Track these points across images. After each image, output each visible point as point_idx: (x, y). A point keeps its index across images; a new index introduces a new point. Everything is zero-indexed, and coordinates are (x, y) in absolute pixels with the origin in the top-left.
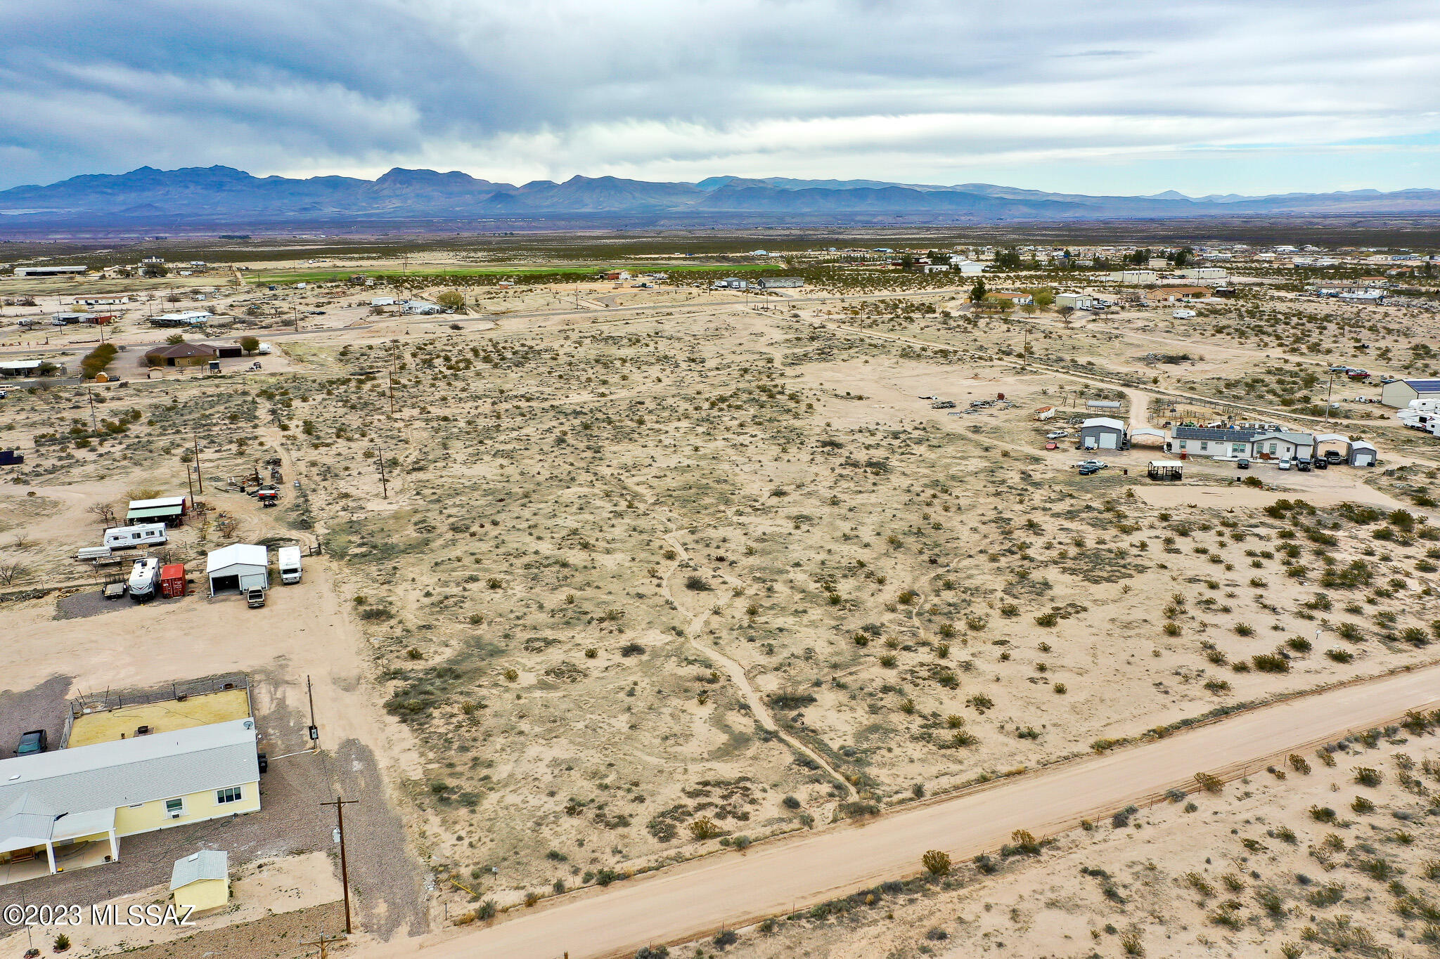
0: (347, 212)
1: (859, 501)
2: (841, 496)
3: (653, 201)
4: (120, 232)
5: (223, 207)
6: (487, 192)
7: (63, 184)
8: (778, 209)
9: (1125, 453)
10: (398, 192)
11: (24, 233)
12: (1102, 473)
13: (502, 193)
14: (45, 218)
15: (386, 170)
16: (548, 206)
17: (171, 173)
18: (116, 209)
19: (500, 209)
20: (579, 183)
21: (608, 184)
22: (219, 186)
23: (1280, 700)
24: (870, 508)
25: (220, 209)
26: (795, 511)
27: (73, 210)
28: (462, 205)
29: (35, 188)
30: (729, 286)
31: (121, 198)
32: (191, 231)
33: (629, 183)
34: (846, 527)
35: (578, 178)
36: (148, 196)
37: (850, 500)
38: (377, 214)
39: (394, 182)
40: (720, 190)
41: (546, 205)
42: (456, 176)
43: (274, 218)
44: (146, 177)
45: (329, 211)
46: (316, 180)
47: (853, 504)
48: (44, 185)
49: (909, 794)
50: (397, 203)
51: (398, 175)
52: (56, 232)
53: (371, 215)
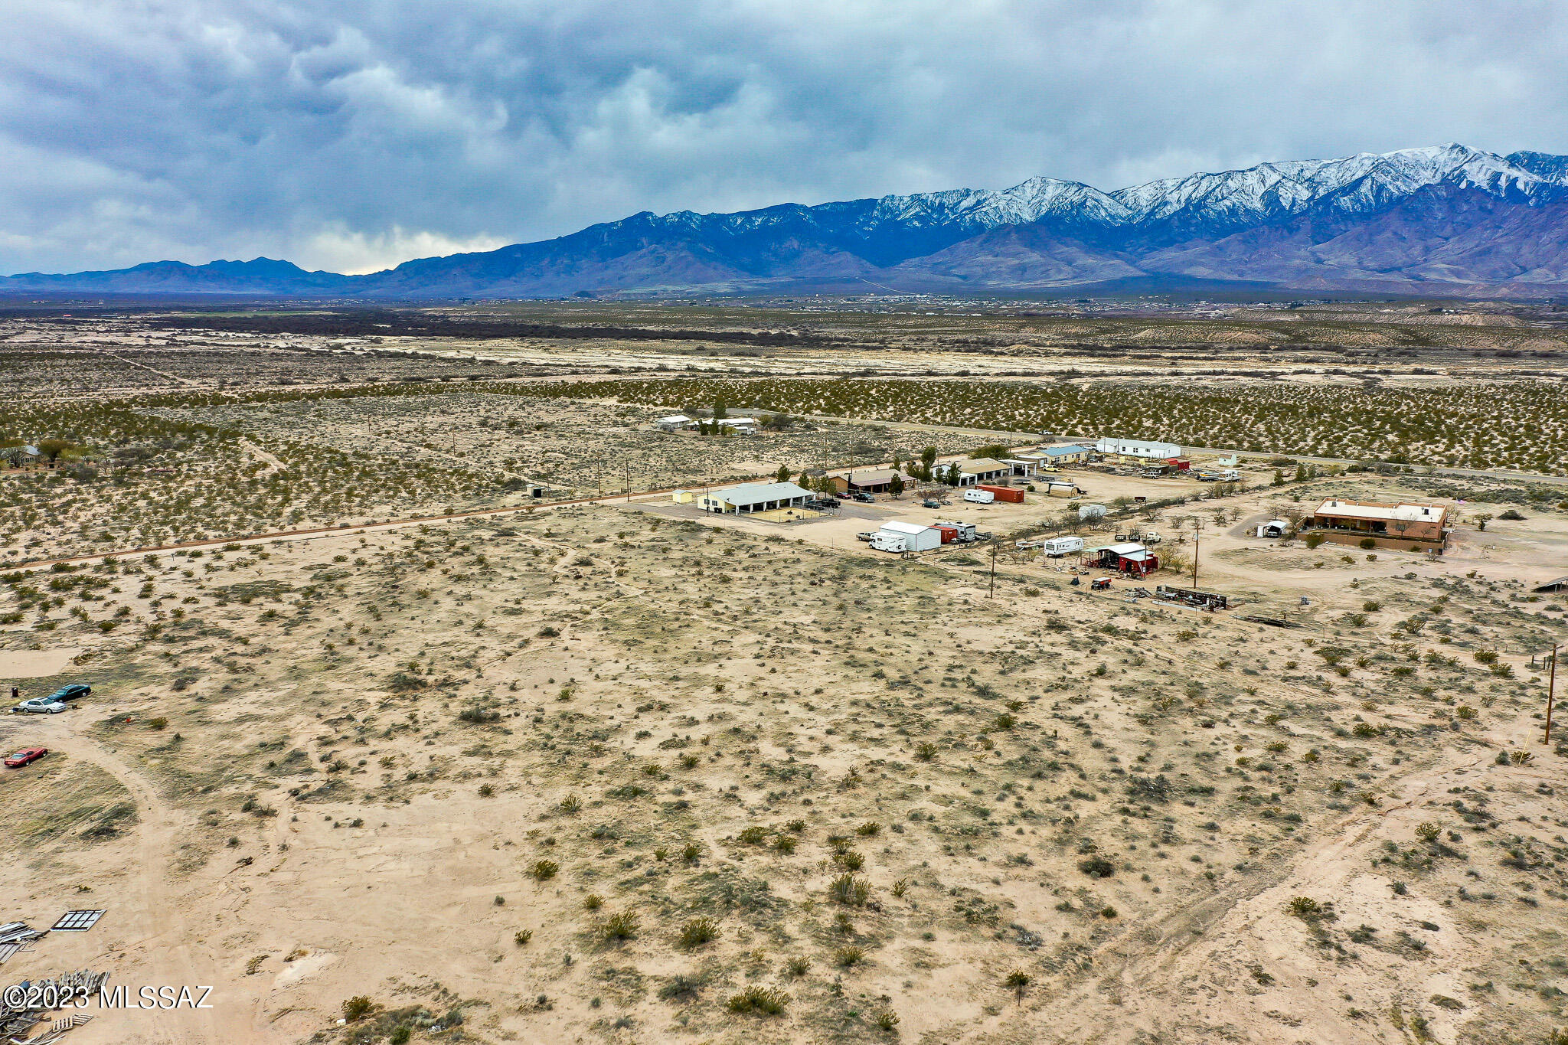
1: (450, 634)
2: (470, 638)
24: (438, 627)
26: (524, 619)
34: (467, 607)
37: (462, 634)
47: (456, 631)
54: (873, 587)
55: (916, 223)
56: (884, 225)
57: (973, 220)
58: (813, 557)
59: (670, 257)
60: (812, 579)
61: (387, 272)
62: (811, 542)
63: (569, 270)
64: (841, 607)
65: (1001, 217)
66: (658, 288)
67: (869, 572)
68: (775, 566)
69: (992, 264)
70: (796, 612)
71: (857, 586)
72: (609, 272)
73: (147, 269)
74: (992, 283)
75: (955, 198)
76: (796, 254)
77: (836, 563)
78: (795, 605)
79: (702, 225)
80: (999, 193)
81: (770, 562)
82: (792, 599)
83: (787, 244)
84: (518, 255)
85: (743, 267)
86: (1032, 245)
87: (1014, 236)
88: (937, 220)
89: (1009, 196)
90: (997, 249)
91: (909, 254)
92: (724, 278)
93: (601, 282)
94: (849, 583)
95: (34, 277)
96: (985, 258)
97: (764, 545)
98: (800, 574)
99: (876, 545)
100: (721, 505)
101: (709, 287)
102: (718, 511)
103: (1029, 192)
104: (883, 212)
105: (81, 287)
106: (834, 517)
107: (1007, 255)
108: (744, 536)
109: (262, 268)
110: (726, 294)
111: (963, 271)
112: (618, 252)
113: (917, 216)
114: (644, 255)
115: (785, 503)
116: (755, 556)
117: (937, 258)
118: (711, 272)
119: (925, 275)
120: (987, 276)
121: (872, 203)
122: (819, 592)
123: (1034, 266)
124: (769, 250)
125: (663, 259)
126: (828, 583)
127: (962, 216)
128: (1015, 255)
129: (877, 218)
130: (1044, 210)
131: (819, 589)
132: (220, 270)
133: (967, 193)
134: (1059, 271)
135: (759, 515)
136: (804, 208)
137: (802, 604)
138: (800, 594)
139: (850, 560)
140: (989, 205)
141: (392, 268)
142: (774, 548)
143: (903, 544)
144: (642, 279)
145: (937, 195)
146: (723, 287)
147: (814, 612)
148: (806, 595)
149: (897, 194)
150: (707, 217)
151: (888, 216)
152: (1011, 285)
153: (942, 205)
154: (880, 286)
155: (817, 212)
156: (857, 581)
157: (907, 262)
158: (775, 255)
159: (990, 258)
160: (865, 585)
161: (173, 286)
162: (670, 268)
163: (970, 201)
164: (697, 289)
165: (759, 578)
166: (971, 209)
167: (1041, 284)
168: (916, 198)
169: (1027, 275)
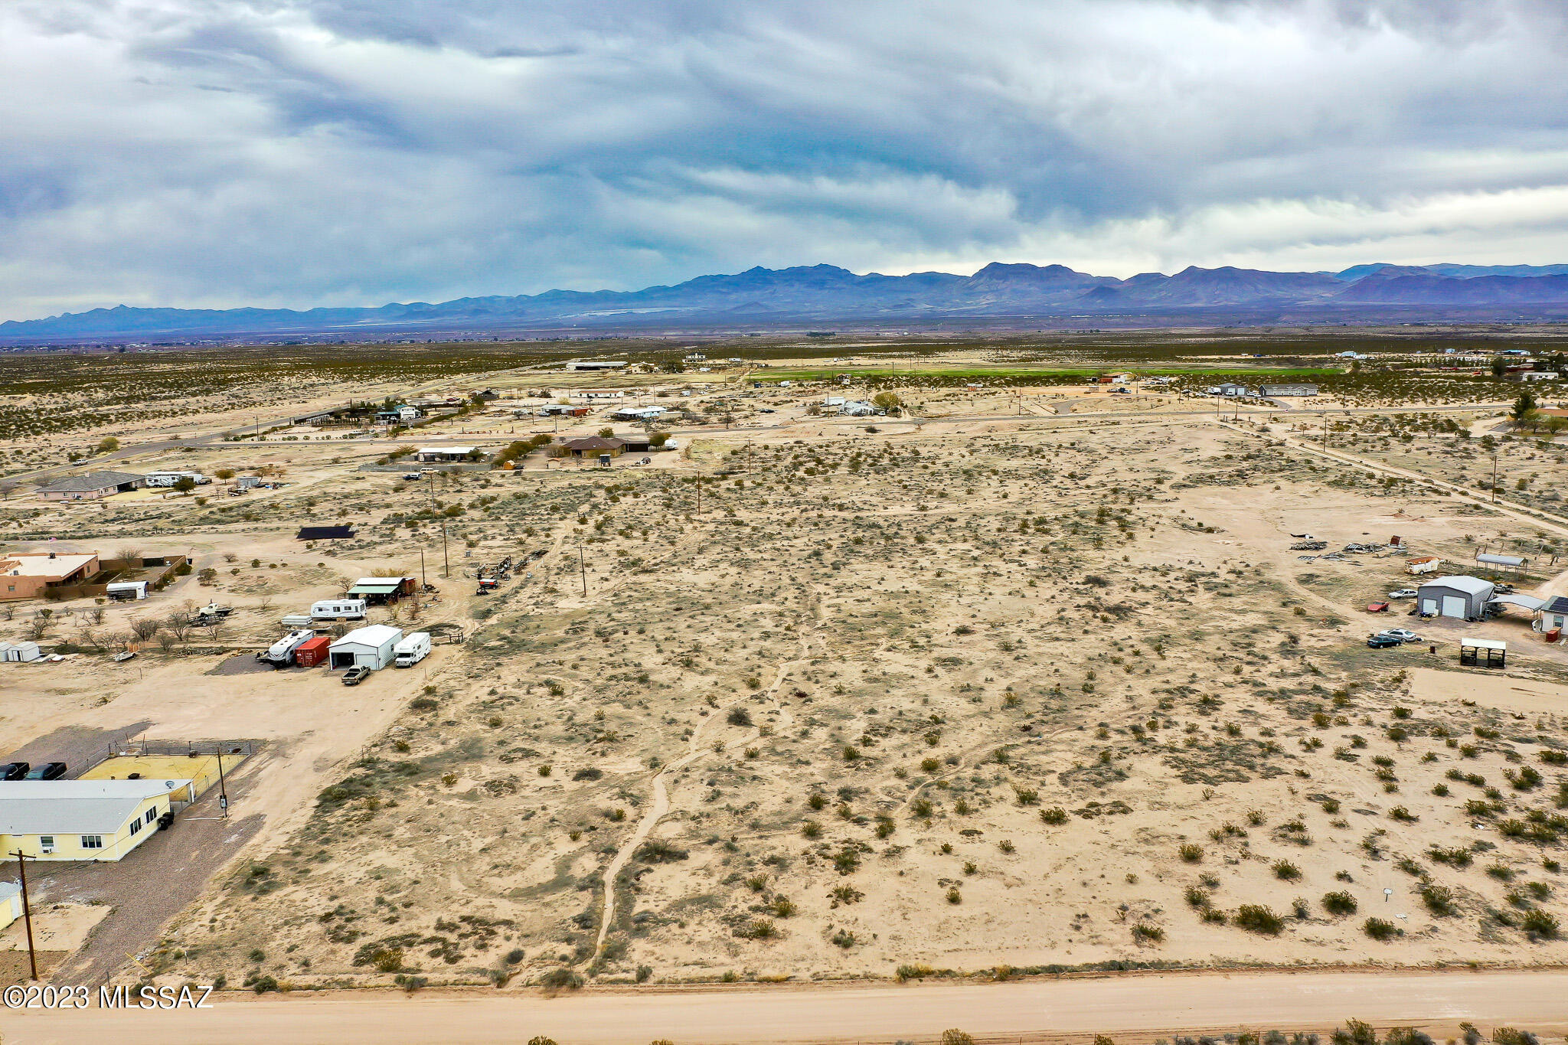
0: (939, 309)
1: (1040, 650)
2: (1028, 642)
3: (1280, 293)
4: (725, 329)
5: (822, 305)
6: (1088, 287)
7: (687, 284)
8: (1440, 302)
9: (1472, 625)
10: (993, 288)
11: (644, 330)
12: (1405, 648)
13: (1105, 287)
14: (666, 316)
15: (984, 265)
16: (1154, 301)
17: (780, 273)
18: (728, 307)
19: (1099, 304)
20: (1193, 275)
21: (1228, 276)
22: (821, 284)
23: (1218, 969)
25: (820, 307)
26: (953, 653)
27: (691, 309)
28: (1060, 299)
29: (664, 289)
30: (1223, 392)
31: (733, 297)
32: (786, 328)
33: (1252, 275)
35: (1191, 270)
36: (756, 295)
37: (1032, 648)
38: (969, 311)
39: (991, 277)
40: (1365, 280)
41: (1153, 300)
42: (1055, 269)
43: (866, 315)
44: (759, 277)
45: (923, 307)
46: (913, 276)
47: (1030, 651)
48: (671, 285)
49: (632, 976)
50: (991, 299)
51: (995, 271)
52: (671, 329)
53: (963, 312)
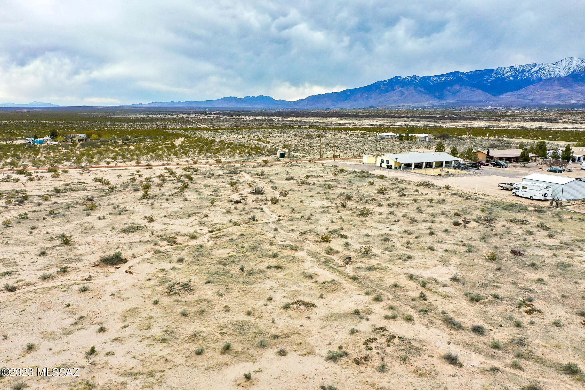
54: (530, 233)
55: (511, 78)
56: (497, 80)
57: (537, 76)
58: (457, 200)
59: (406, 93)
60: (456, 219)
61: (302, 100)
62: (457, 188)
63: (368, 98)
64: (493, 258)
65: (550, 75)
66: (401, 105)
67: (520, 216)
68: (419, 204)
69: (545, 94)
70: (431, 259)
71: (509, 231)
72: (382, 99)
73: (225, 99)
74: (545, 102)
75: (530, 68)
76: (458, 92)
77: (481, 206)
78: (431, 248)
79: (420, 81)
80: (550, 65)
81: (415, 201)
82: (429, 240)
83: (454, 87)
84: (349, 93)
85: (436, 97)
86: (565, 86)
87: (556, 82)
88: (521, 77)
89: (554, 66)
90: (548, 88)
91: (507, 91)
92: (428, 100)
93: (379, 102)
94: (498, 226)
95: (191, 102)
96: (542, 92)
97: (415, 188)
98: (443, 213)
99: (520, 193)
100: (392, 163)
101: (421, 104)
102: (389, 167)
103: (564, 64)
104: (497, 74)
105: (204, 105)
106: (477, 174)
107: (553, 90)
108: (401, 181)
109: (261, 98)
110: (428, 107)
111: (531, 97)
112: (387, 91)
113: (512, 75)
114: (396, 92)
115: (439, 165)
116: (404, 195)
117: (520, 92)
118: (422, 98)
119: (514, 99)
120: (543, 99)
121: (492, 70)
122: (462, 234)
123: (564, 95)
124: (447, 90)
125: (403, 94)
126: (473, 224)
127: (532, 75)
128: (556, 90)
129: (494, 76)
130: (571, 71)
131: (463, 231)
132: (248, 100)
133: (535, 65)
134: (577, 97)
135: (419, 171)
136: (463, 73)
137: (440, 248)
138: (439, 235)
139: (496, 204)
140: (545, 70)
141: (304, 98)
142: (423, 190)
143: (549, 193)
144: (395, 101)
145: (521, 66)
146: (427, 104)
147: (455, 260)
148: (447, 237)
149: (503, 67)
150: (421, 78)
151: (499, 76)
152: (554, 103)
153: (523, 71)
154: (493, 103)
155: (467, 74)
156: (508, 225)
157: (506, 94)
158: (449, 92)
159: (544, 92)
160: (517, 230)
161: (232, 105)
162: (406, 97)
163: (536, 68)
164: (417, 105)
165: (400, 214)
166: (536, 72)
167: (568, 102)
168: (512, 68)
169: (562, 99)
